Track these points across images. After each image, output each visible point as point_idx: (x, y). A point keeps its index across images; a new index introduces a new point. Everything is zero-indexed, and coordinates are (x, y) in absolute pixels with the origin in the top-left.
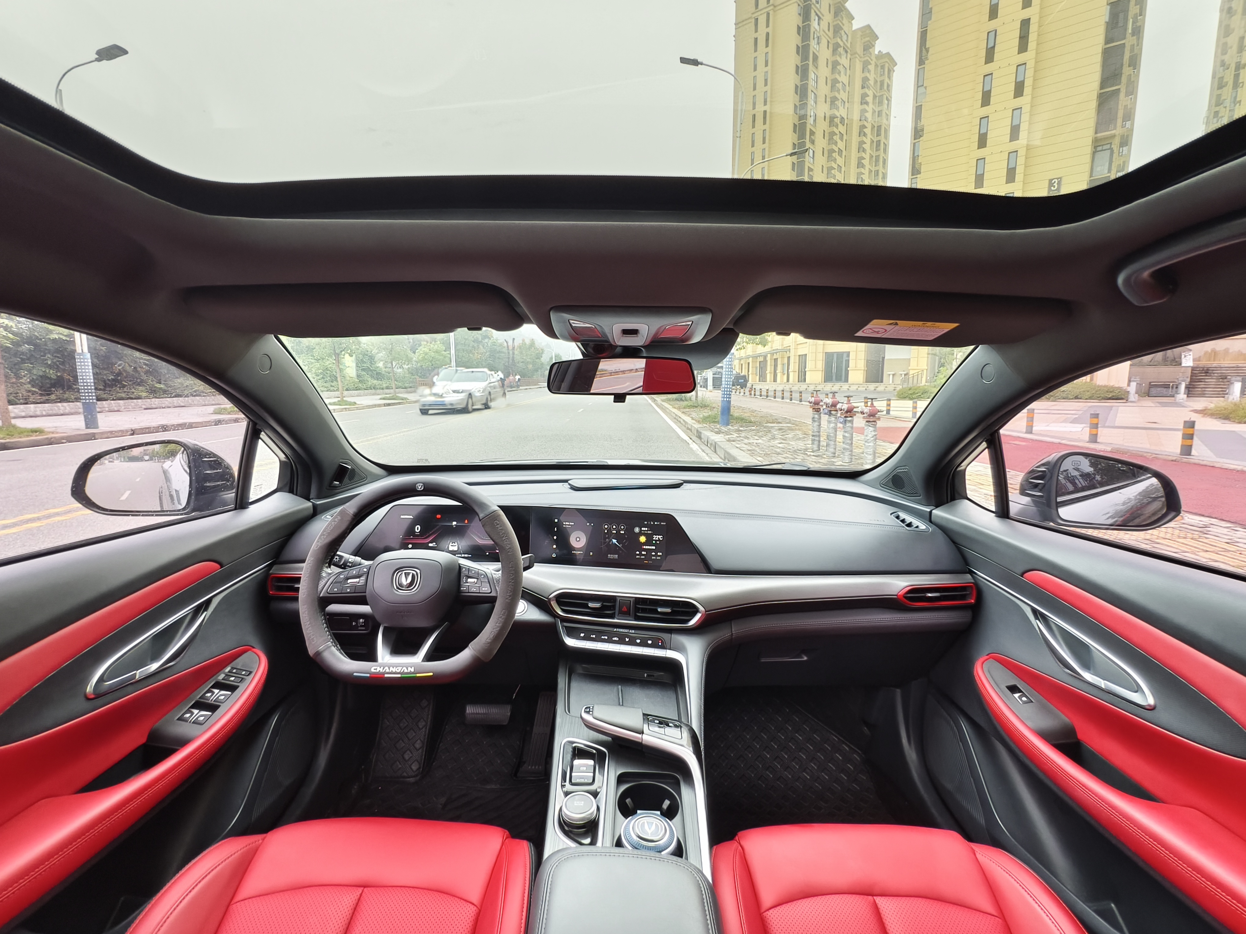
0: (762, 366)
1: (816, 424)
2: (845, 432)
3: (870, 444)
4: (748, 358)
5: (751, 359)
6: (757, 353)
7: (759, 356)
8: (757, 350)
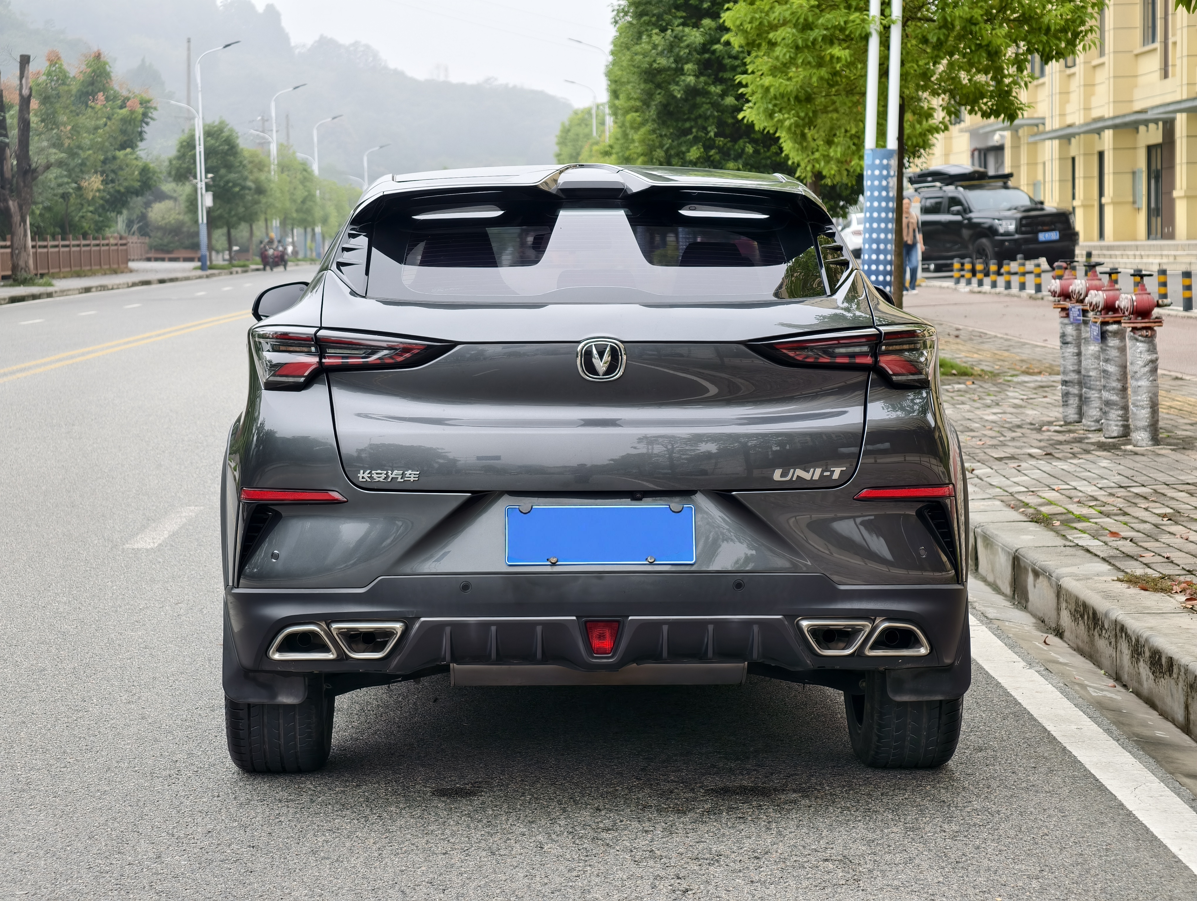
0: (1157, 164)
1: (1071, 350)
2: (1107, 361)
3: (1140, 383)
4: (1099, 132)
5: (1108, 134)
6: (1138, 107)
7: (1146, 123)
8: (1138, 94)
